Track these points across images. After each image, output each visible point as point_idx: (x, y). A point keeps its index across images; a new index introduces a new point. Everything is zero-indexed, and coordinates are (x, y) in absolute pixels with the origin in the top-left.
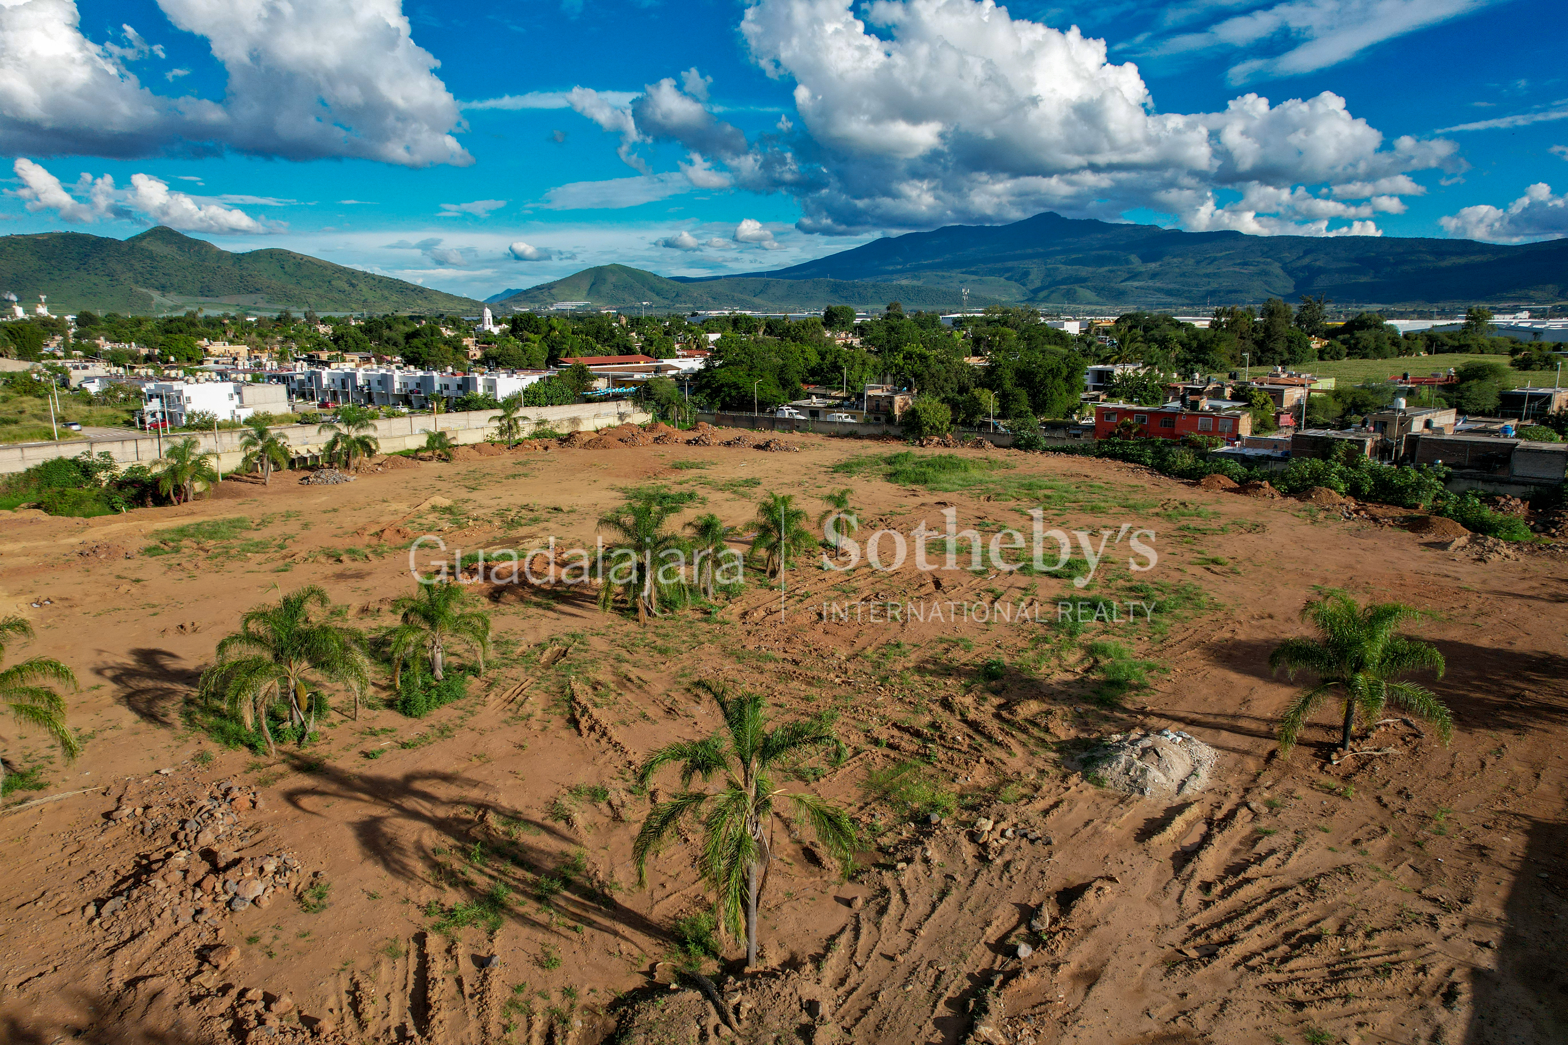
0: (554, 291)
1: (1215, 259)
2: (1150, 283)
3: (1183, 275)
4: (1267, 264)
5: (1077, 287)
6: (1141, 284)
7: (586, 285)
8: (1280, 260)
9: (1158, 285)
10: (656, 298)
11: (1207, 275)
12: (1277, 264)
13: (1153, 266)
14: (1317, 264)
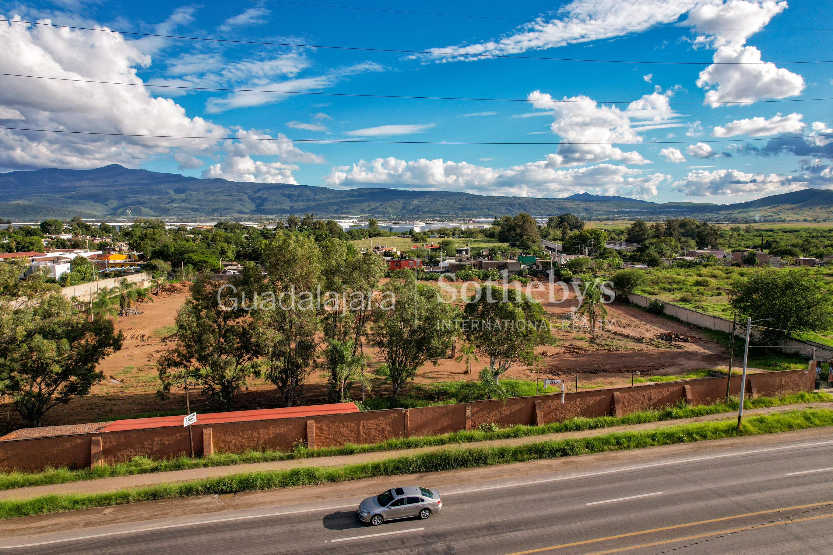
1: (214, 193)
2: (182, 205)
3: (199, 201)
4: (241, 196)
5: (140, 207)
6: (177, 205)
8: (246, 194)
9: (186, 206)
11: (212, 201)
12: (245, 196)
13: (182, 196)
14: (265, 196)
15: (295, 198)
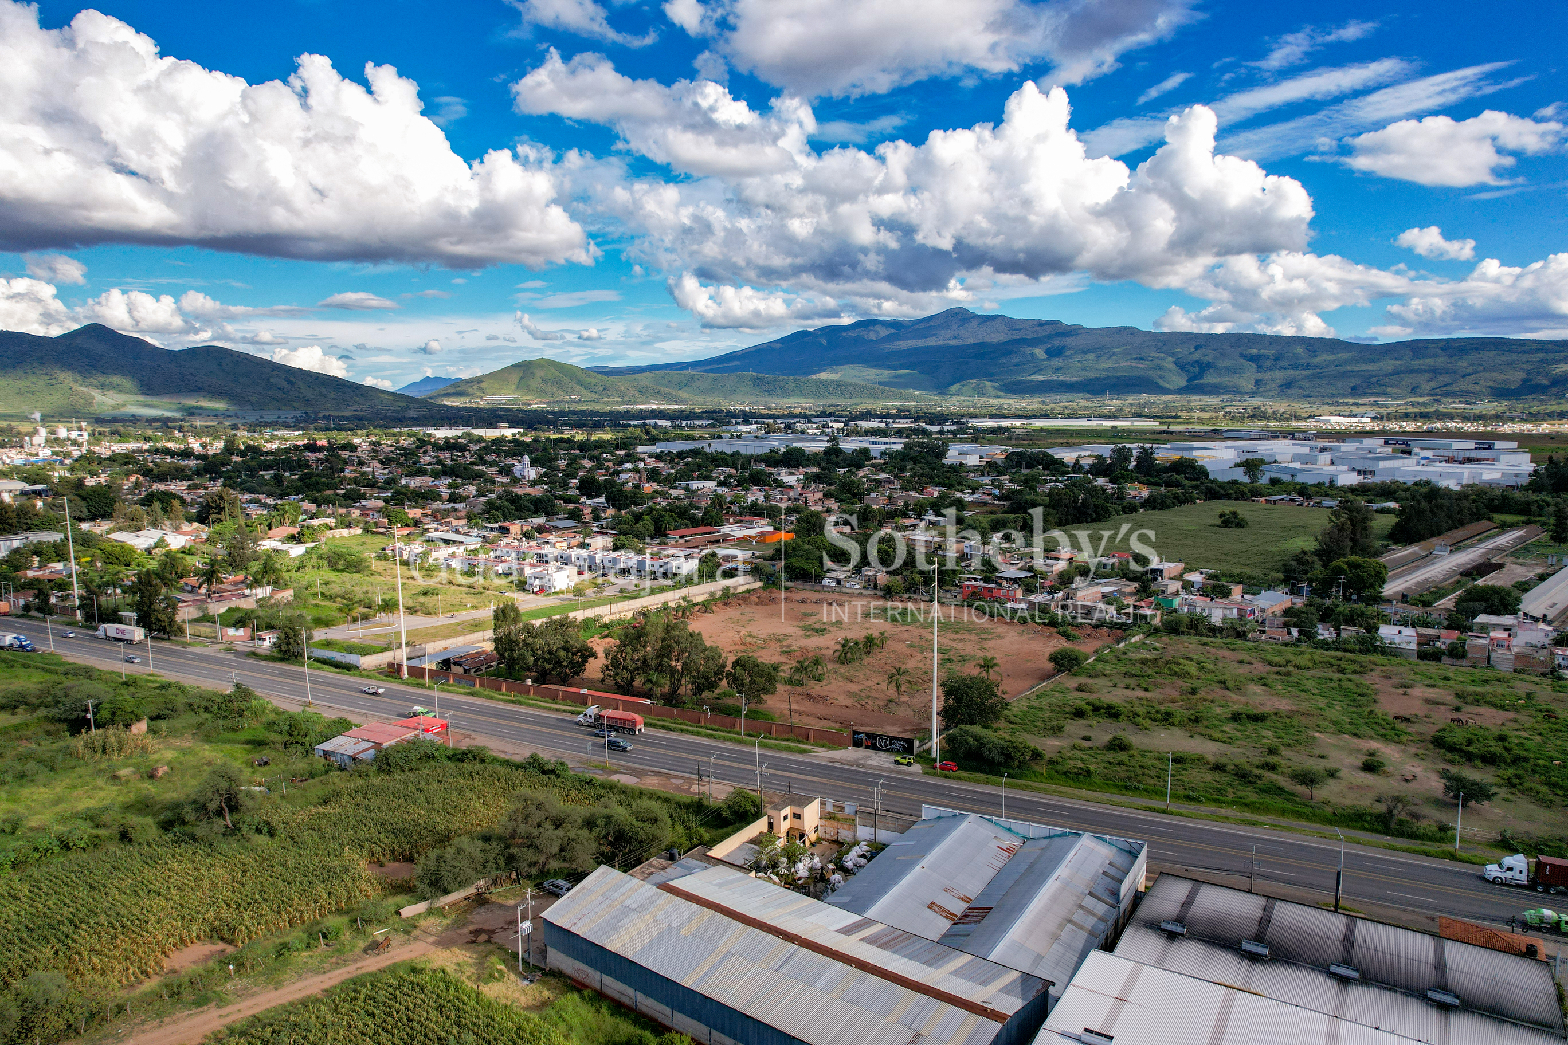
0: (483, 385)
1: (1114, 354)
2: (1054, 377)
3: (1085, 369)
4: (1161, 359)
5: (986, 381)
6: (1046, 377)
7: (515, 378)
8: (1172, 355)
9: (1061, 378)
10: (585, 392)
11: (1107, 369)
12: (1170, 359)
13: (1057, 361)
14: (1207, 359)
15: (1268, 363)
